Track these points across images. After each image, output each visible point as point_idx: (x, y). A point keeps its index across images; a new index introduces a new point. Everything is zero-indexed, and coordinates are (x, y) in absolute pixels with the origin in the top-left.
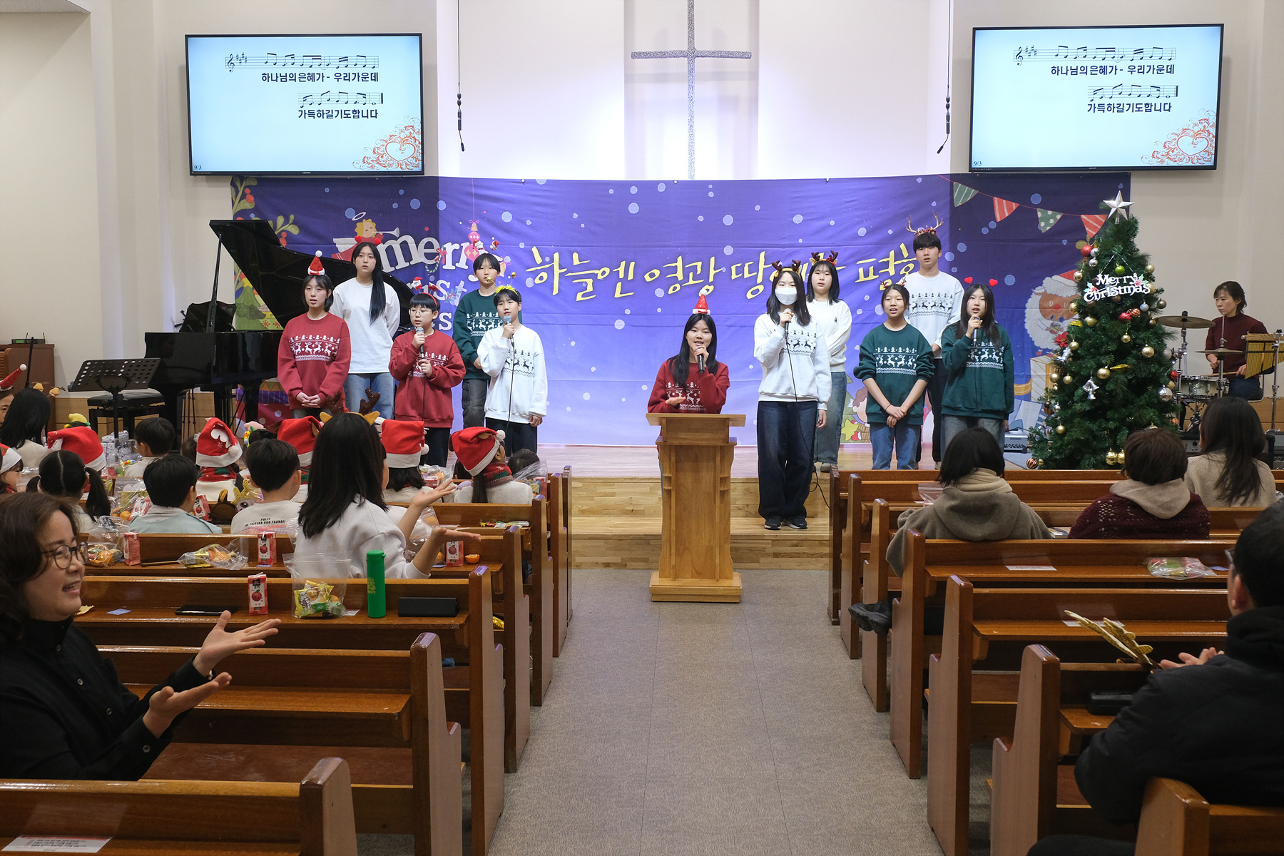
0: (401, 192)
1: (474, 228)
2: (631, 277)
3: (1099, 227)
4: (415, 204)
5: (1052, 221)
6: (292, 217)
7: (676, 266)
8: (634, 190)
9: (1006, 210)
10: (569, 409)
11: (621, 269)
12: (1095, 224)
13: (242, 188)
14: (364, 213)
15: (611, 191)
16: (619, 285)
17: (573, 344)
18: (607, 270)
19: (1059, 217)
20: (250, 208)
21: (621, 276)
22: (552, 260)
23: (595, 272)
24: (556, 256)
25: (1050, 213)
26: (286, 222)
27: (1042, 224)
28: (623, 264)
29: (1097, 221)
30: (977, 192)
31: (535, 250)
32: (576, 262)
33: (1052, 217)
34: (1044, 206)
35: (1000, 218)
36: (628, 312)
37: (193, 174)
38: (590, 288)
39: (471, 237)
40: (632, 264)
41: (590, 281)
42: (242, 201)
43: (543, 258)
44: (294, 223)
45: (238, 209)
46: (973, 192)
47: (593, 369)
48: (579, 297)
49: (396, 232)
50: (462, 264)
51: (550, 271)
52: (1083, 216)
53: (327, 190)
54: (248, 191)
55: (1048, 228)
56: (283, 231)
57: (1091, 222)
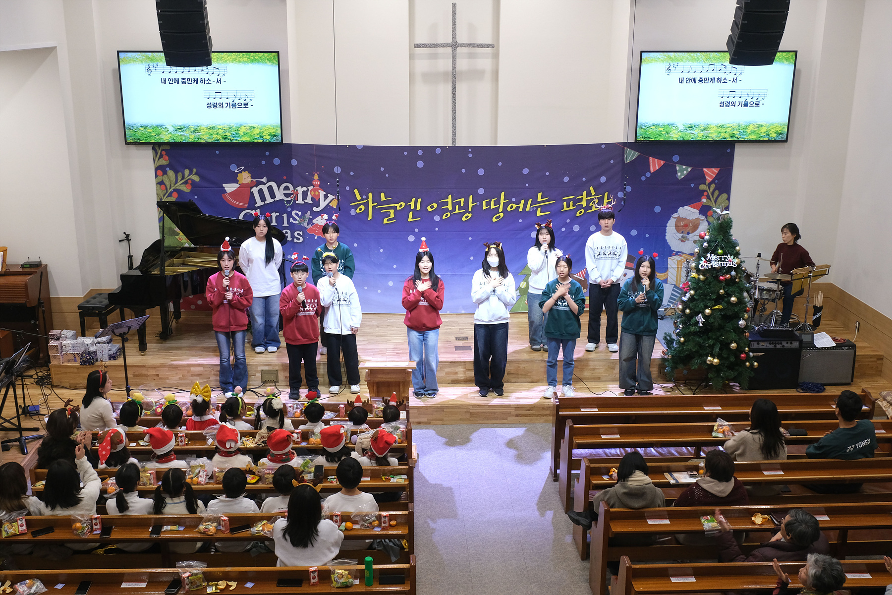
0: (267, 154)
1: (316, 177)
2: (418, 208)
3: (714, 176)
4: (277, 161)
5: (685, 172)
6: (195, 170)
7: (448, 201)
8: (420, 153)
9: (657, 165)
10: (379, 291)
11: (412, 203)
12: (711, 174)
13: (160, 151)
14: (243, 168)
15: (406, 153)
16: (411, 213)
17: (381, 250)
18: (403, 204)
19: (689, 169)
20: (166, 164)
21: (412, 207)
22: (367, 198)
23: (396, 205)
24: (370, 195)
25: (684, 167)
26: (191, 173)
27: (679, 174)
28: (413, 200)
29: (713, 172)
30: (639, 154)
31: (356, 191)
32: (383, 198)
33: (686, 170)
34: (681, 163)
35: (653, 170)
36: (416, 230)
37: (127, 143)
38: (392, 216)
39: (314, 183)
40: (419, 200)
41: (392, 211)
42: (160, 160)
43: (361, 196)
44: (196, 174)
45: (158, 165)
46: (637, 154)
47: (395, 266)
48: (385, 221)
49: (264, 180)
50: (309, 200)
51: (366, 205)
52: (705, 169)
53: (217, 152)
54: (164, 153)
55: (683, 177)
56: (189, 179)
57: (709, 173)
